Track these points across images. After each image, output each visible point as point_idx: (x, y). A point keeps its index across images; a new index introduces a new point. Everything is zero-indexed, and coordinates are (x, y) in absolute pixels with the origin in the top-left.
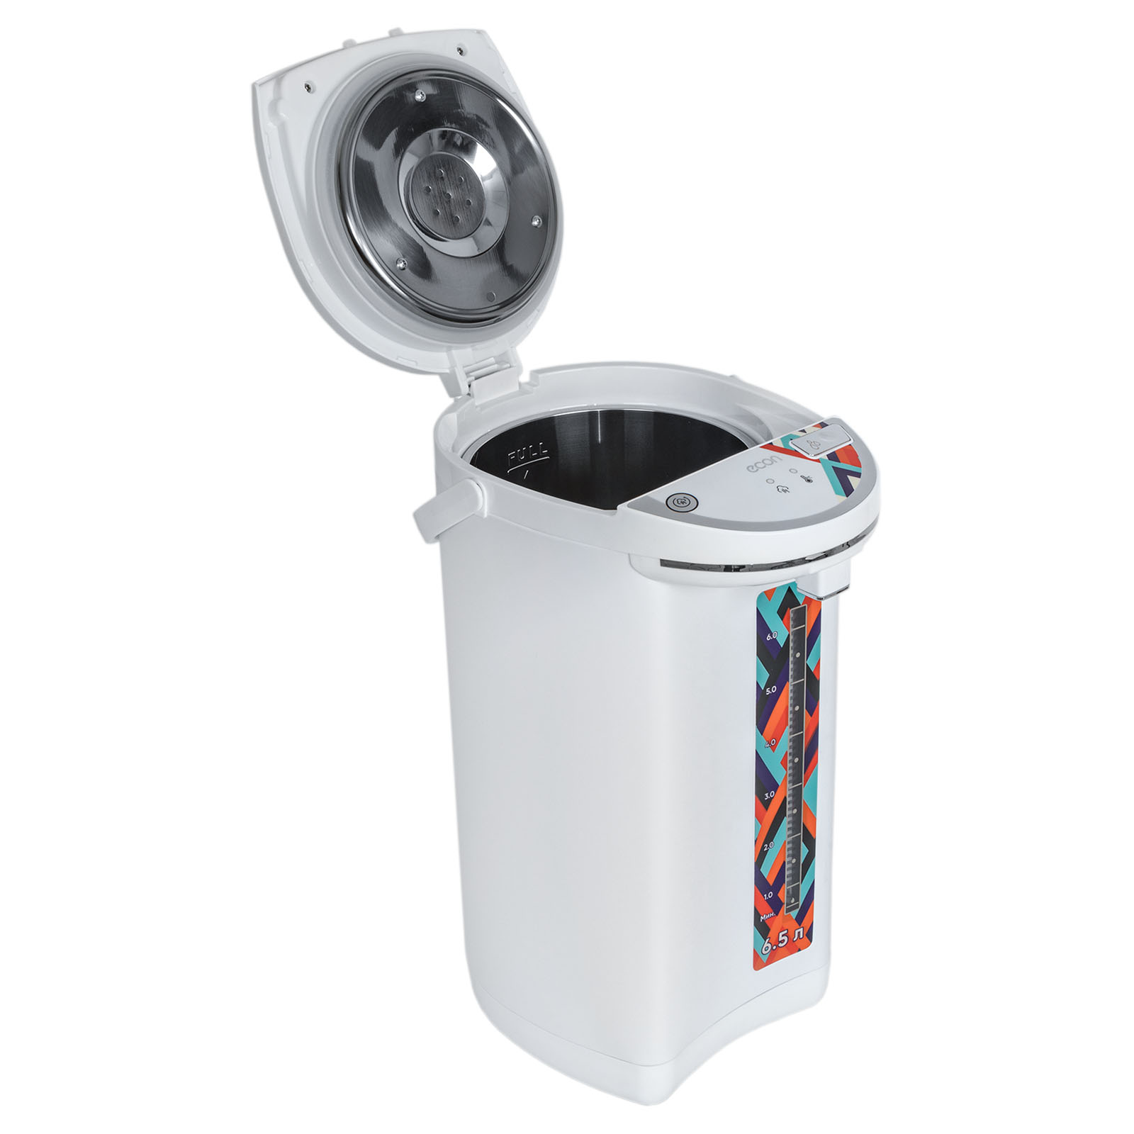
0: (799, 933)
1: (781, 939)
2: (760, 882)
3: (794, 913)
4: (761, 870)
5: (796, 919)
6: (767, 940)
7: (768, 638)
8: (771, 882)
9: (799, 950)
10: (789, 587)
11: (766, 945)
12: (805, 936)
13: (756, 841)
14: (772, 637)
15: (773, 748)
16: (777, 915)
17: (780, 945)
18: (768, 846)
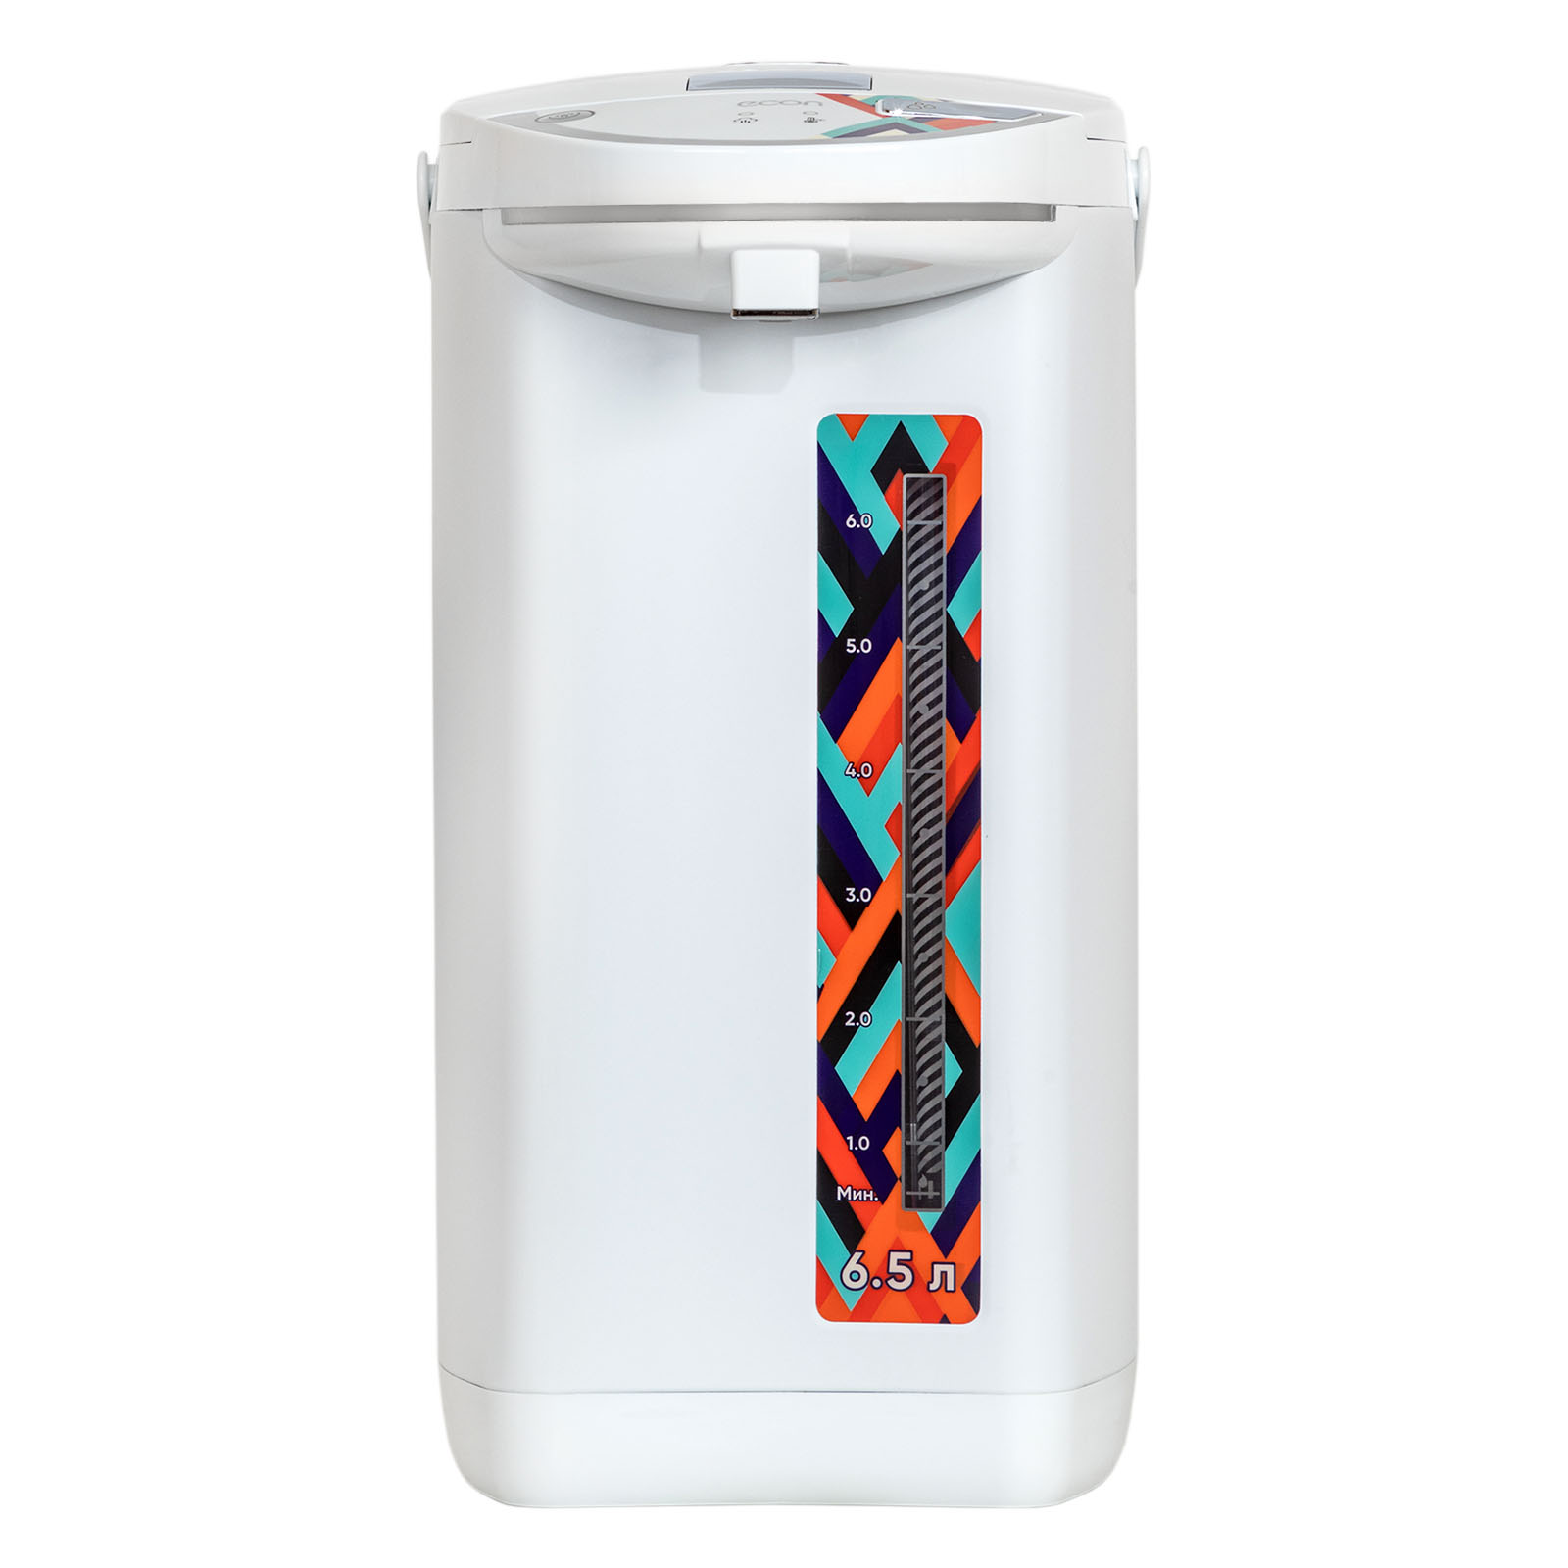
0: (944, 1274)
1: (894, 1268)
2: (832, 1094)
3: (930, 1218)
4: (836, 1068)
5: (932, 1233)
6: (857, 1256)
7: (850, 522)
8: (866, 1108)
9: (945, 1320)
10: (901, 423)
11: (853, 1266)
12: (959, 1289)
13: (820, 991)
14: (858, 522)
15: (868, 785)
16: (883, 1200)
17: (892, 1283)
18: (857, 1020)
